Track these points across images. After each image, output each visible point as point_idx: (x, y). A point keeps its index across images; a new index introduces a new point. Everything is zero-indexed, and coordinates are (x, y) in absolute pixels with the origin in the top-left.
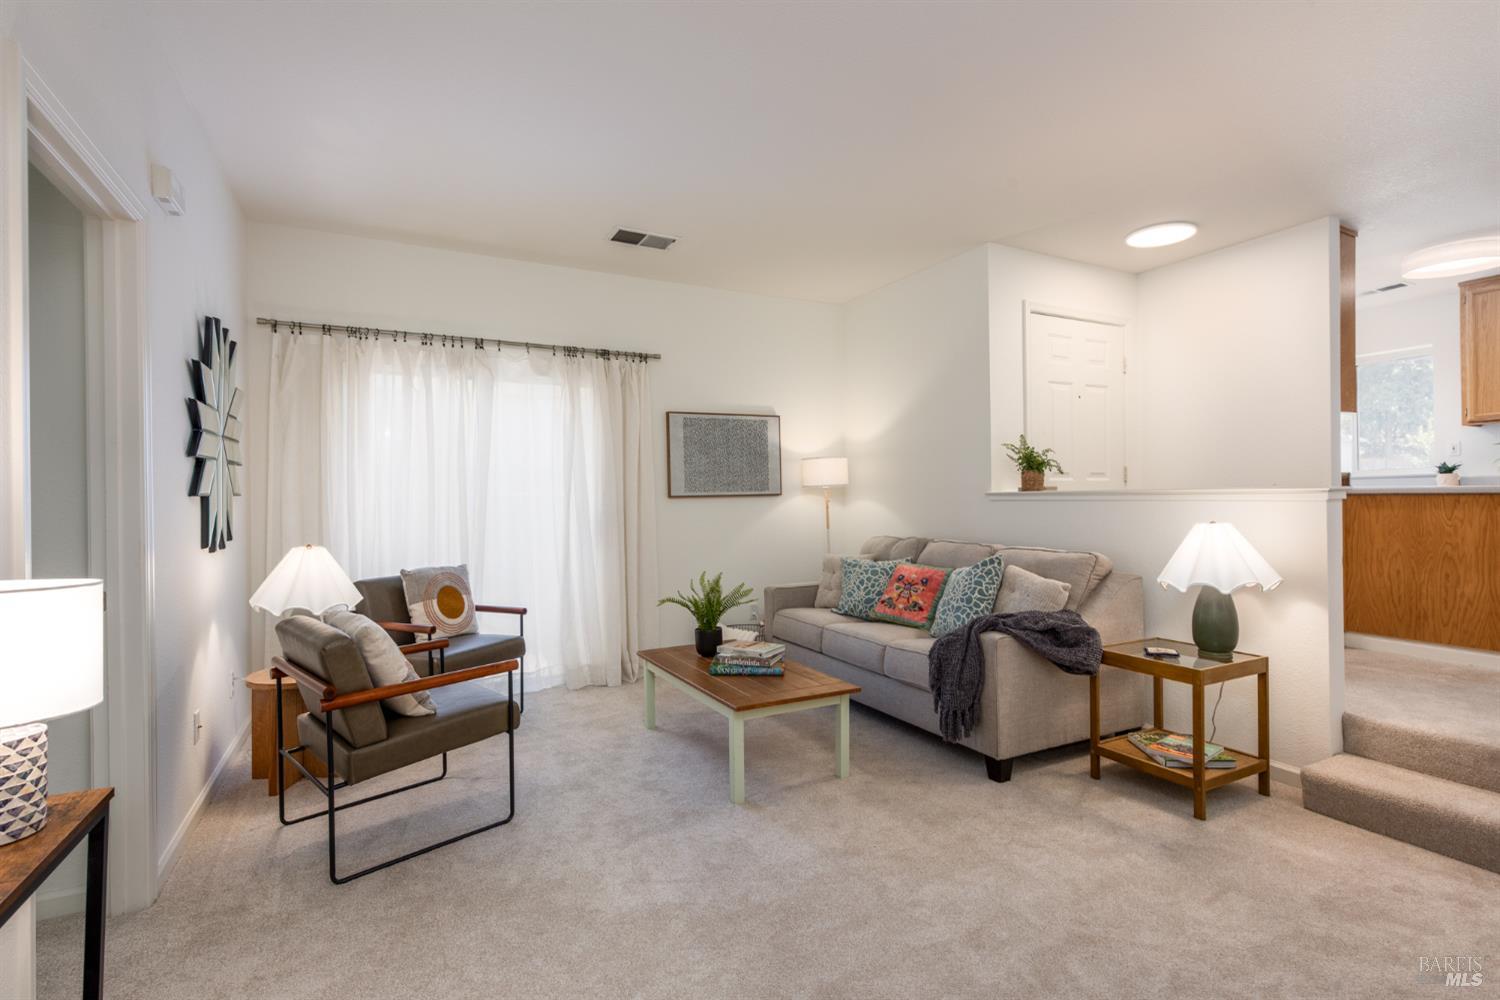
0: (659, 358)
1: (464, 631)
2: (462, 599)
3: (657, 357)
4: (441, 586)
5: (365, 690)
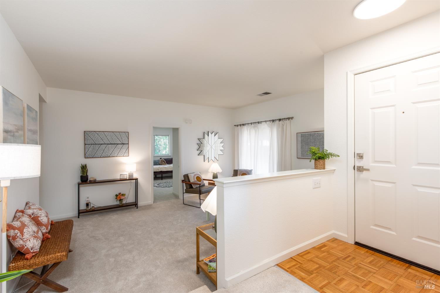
4: (243, 173)
5: (186, 182)
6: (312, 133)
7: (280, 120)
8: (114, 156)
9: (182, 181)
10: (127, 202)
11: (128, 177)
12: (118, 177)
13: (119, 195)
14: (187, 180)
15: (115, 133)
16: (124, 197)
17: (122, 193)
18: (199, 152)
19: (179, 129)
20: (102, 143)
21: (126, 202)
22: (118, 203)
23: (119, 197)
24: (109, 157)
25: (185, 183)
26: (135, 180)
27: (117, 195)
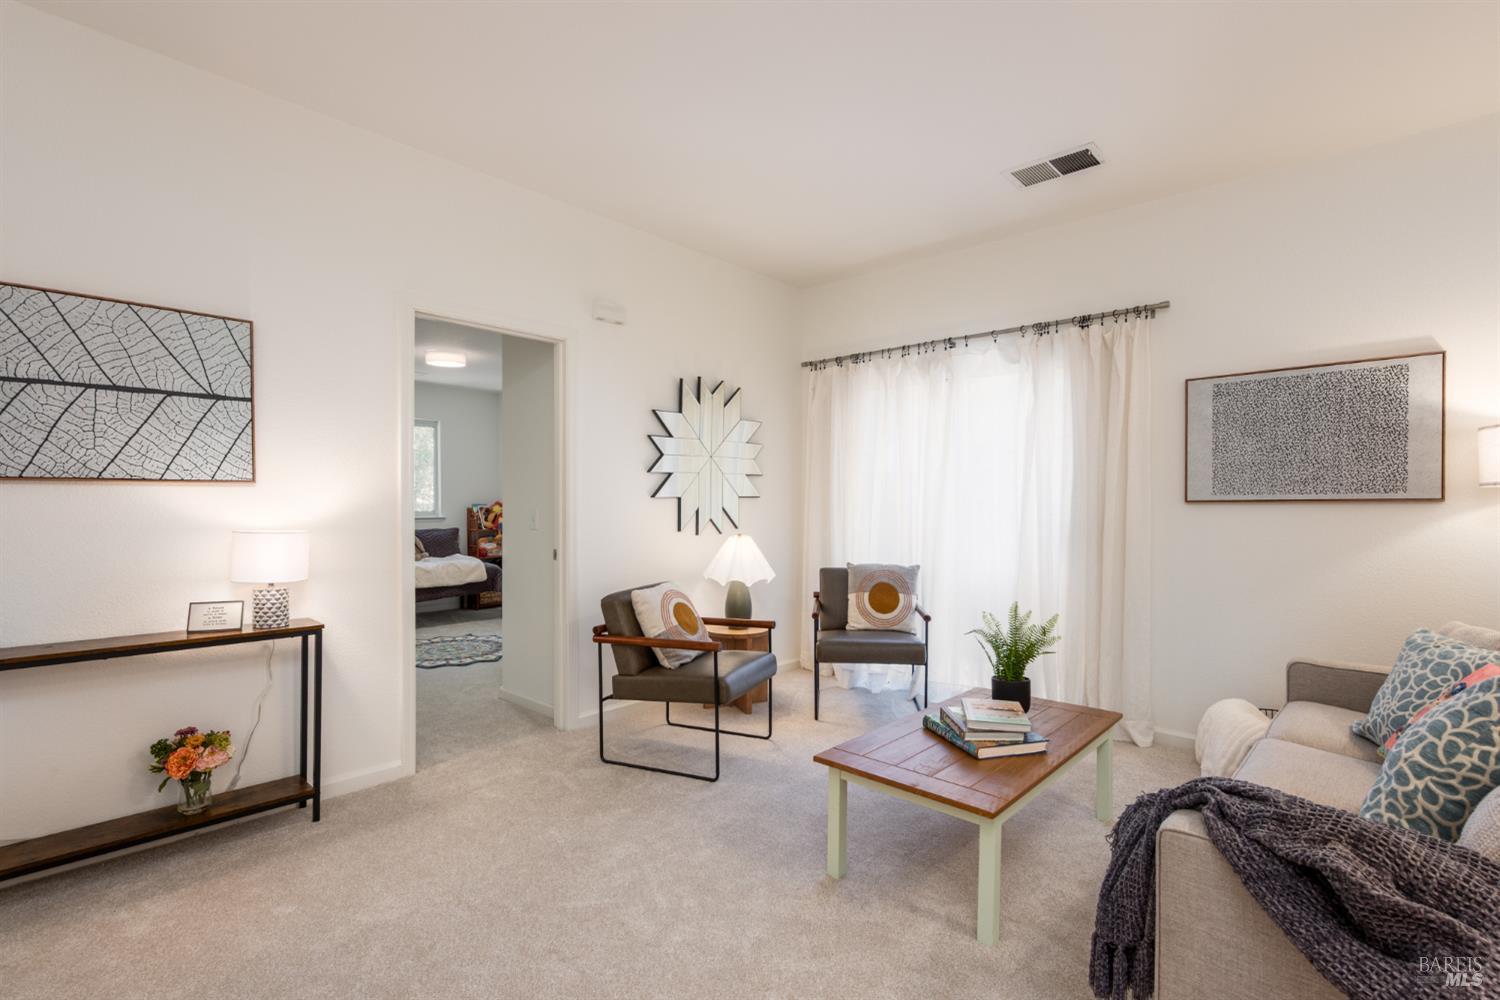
0: (1167, 306)
1: (895, 628)
2: (898, 597)
3: (1165, 305)
4: (876, 582)
5: (620, 635)
6: (1288, 374)
7: (1084, 322)
8: (138, 473)
9: (595, 630)
10: (240, 785)
11: (249, 619)
12: (175, 625)
13: (180, 744)
14: (625, 627)
15: (145, 313)
16: (219, 757)
17: (203, 730)
18: (654, 480)
19: (560, 350)
20: (32, 375)
21: (234, 783)
22: (174, 795)
23: (185, 758)
24: (99, 478)
25: (615, 645)
26: (299, 640)
27: (161, 750)
